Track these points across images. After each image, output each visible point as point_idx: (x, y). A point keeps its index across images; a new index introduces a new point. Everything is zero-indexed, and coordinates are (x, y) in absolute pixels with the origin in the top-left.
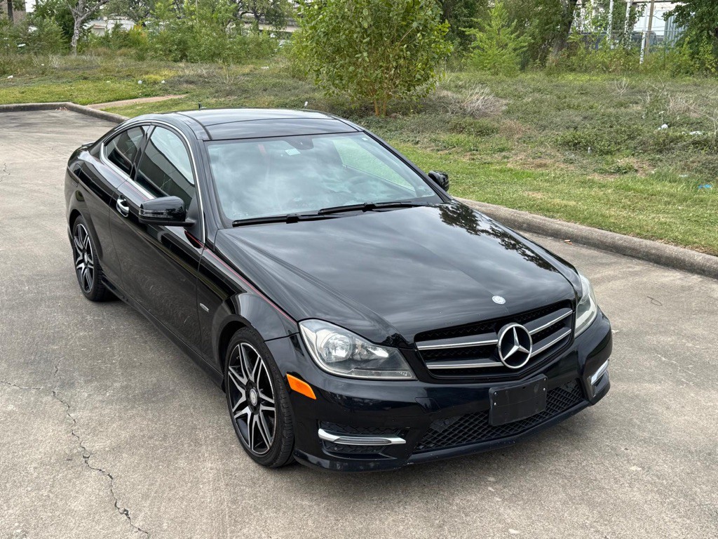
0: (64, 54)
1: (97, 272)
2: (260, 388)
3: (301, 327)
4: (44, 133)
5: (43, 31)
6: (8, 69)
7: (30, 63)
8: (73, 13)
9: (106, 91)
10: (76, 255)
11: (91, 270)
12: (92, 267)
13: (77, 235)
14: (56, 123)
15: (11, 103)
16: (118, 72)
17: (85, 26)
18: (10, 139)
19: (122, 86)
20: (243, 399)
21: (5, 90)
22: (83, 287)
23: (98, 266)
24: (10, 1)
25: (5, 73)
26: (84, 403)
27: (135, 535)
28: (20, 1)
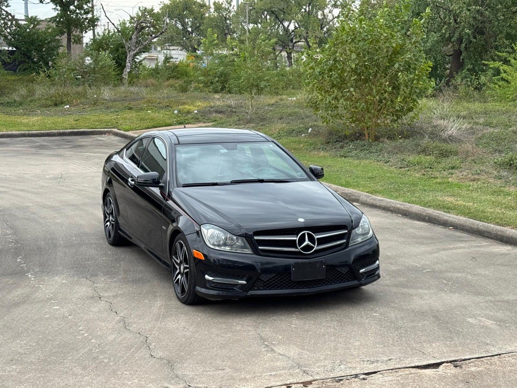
0: (115, 86)
1: (116, 226)
2: (184, 262)
3: (202, 227)
4: (92, 153)
5: (98, 64)
6: (65, 100)
7: (84, 95)
8: (126, 47)
9: (147, 120)
10: (105, 217)
11: (113, 224)
12: (113, 223)
13: (107, 205)
14: (102, 145)
15: (67, 129)
16: (159, 103)
17: (137, 59)
18: (65, 157)
19: (160, 115)
20: (178, 271)
21: (62, 118)
22: (108, 237)
23: (117, 222)
24: (69, 35)
25: (62, 103)
26: (102, 282)
27: (119, 318)
28: (79, 36)
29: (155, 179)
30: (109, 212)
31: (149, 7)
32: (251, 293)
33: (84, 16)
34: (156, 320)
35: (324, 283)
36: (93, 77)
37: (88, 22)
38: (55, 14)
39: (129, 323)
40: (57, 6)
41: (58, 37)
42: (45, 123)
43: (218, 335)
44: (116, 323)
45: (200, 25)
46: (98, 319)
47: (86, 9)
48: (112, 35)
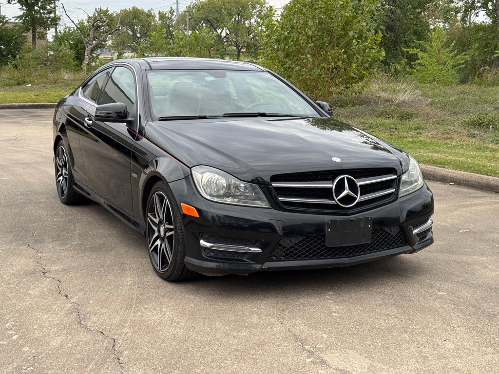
1: (71, 180)
2: (166, 222)
3: (193, 171)
5: (59, 55)
6: (28, 80)
7: (46, 77)
8: (85, 42)
10: (57, 171)
11: (66, 178)
12: (67, 177)
13: (58, 156)
15: (27, 102)
18: (23, 124)
20: (156, 235)
21: (23, 94)
22: (60, 195)
23: (71, 175)
24: (34, 32)
25: (25, 82)
26: (49, 250)
27: (70, 305)
28: (42, 32)
29: (121, 113)
30: (61, 165)
31: (104, 9)
32: (268, 265)
33: (47, 16)
34: (126, 308)
35: (369, 249)
36: (54, 65)
37: (51, 21)
38: (21, 13)
39: (86, 314)
40: (23, 6)
41: (24, 34)
42: (6, 97)
43: (226, 334)
44: (66, 315)
45: (147, 31)
46: (38, 308)
47: (49, 9)
48: (72, 33)
